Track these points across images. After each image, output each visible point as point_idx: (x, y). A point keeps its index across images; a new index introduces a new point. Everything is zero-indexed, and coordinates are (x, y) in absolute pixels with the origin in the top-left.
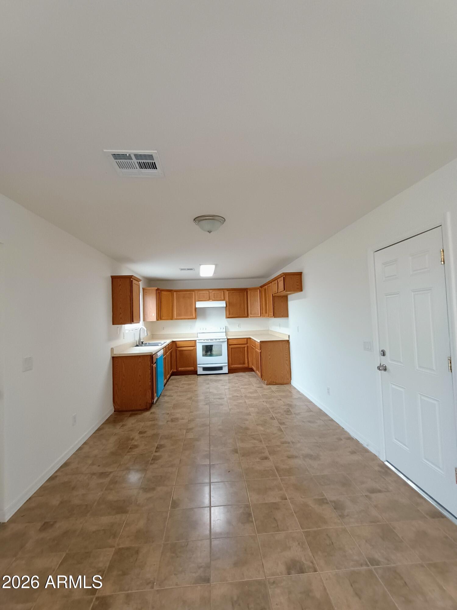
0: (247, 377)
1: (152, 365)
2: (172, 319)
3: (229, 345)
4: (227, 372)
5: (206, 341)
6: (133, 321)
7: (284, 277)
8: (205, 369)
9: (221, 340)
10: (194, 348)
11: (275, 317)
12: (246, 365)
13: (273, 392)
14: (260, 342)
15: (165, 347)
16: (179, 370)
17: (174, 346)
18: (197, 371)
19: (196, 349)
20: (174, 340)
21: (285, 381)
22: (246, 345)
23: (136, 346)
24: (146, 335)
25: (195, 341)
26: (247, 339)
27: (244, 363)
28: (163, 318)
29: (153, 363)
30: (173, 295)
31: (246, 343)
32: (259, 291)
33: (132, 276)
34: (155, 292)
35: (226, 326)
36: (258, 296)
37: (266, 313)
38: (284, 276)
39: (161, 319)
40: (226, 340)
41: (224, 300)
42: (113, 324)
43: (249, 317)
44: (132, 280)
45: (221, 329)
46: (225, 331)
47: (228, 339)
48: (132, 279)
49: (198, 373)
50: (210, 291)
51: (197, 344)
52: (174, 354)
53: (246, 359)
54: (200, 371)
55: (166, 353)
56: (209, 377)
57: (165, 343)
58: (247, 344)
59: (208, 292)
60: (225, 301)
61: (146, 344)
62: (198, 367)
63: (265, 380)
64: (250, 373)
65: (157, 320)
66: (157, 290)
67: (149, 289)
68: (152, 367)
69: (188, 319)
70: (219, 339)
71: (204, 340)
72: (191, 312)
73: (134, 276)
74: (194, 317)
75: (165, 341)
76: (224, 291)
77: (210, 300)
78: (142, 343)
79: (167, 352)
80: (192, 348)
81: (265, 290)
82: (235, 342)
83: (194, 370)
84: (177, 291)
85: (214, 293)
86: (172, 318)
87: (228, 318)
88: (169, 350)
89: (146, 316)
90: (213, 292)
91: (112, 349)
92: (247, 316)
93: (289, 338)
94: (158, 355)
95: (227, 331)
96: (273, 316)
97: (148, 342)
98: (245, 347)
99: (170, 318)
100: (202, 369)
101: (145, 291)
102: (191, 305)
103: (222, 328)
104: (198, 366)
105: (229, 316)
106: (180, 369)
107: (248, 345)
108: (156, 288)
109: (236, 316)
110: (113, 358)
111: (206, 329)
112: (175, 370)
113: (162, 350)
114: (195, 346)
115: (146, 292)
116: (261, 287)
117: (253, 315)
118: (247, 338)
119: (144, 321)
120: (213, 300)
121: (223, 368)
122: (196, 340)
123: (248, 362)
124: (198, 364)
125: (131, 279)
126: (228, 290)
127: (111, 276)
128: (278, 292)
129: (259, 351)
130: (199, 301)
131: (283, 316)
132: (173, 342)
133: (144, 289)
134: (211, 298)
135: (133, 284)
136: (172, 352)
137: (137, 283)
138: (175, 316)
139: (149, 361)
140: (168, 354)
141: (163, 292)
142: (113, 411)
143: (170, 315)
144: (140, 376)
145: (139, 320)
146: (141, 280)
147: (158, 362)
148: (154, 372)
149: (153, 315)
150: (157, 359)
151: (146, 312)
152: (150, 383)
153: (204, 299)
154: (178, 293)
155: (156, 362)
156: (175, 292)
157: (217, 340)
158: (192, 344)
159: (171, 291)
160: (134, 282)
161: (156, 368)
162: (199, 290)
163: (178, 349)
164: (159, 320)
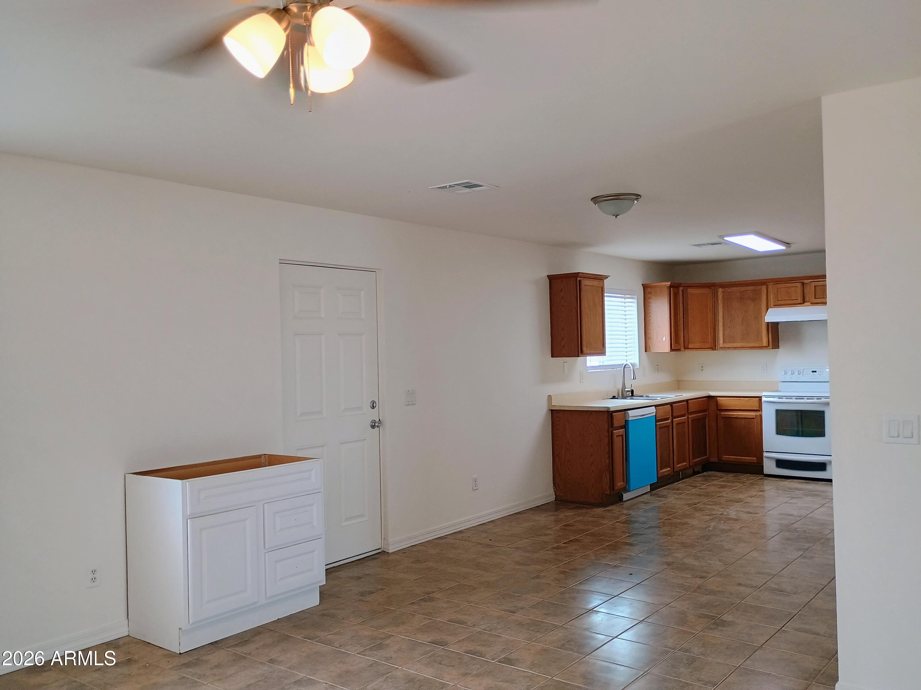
1: (611, 429)
5: (784, 400)
6: (582, 352)
8: (781, 463)
9: (823, 400)
10: (758, 413)
15: (671, 404)
16: (723, 459)
17: (712, 406)
18: (763, 466)
19: (761, 416)
20: (713, 394)
24: (632, 378)
25: (760, 398)
28: (690, 346)
29: (612, 426)
30: (715, 296)
33: (579, 273)
34: (666, 292)
42: (553, 356)
44: (580, 281)
48: (580, 278)
49: (766, 471)
50: (806, 281)
51: (764, 406)
52: (710, 423)
54: (769, 467)
55: (673, 417)
57: (678, 396)
59: (799, 285)
62: (765, 457)
65: (672, 350)
66: (671, 286)
67: (656, 287)
68: (612, 433)
69: (752, 348)
70: (819, 398)
72: (759, 333)
73: (582, 273)
74: (765, 345)
77: (805, 304)
78: (632, 394)
79: (675, 415)
80: (754, 414)
83: (757, 463)
84: (723, 286)
85: (815, 286)
88: (688, 413)
89: (650, 342)
90: (813, 284)
91: (550, 397)
99: (710, 347)
100: (774, 464)
101: (649, 290)
102: (759, 316)
104: (765, 454)
106: (726, 457)
108: (669, 284)
110: (552, 411)
111: (799, 374)
112: (714, 459)
113: (653, 407)
114: (760, 409)
115: (650, 293)
119: (646, 351)
120: (813, 304)
121: (827, 467)
122: (761, 397)
124: (764, 450)
125: (578, 279)
127: (548, 276)
130: (775, 306)
132: (710, 397)
133: (645, 287)
134: (808, 300)
135: (583, 288)
136: (704, 418)
137: (596, 283)
138: (721, 341)
139: (606, 421)
140: (684, 421)
141: (690, 290)
142: (553, 498)
143: (710, 339)
144: (592, 445)
145: (600, 350)
146: (606, 277)
147: (631, 426)
148: (618, 442)
149: (664, 340)
150: (627, 422)
151: (649, 333)
152: (607, 461)
153: (790, 302)
154: (728, 290)
155: (625, 426)
156: (720, 288)
157: (813, 399)
158: (754, 404)
159: (712, 286)
160: (585, 282)
161: (626, 439)
162: (778, 281)
163: (722, 413)
164: (679, 350)
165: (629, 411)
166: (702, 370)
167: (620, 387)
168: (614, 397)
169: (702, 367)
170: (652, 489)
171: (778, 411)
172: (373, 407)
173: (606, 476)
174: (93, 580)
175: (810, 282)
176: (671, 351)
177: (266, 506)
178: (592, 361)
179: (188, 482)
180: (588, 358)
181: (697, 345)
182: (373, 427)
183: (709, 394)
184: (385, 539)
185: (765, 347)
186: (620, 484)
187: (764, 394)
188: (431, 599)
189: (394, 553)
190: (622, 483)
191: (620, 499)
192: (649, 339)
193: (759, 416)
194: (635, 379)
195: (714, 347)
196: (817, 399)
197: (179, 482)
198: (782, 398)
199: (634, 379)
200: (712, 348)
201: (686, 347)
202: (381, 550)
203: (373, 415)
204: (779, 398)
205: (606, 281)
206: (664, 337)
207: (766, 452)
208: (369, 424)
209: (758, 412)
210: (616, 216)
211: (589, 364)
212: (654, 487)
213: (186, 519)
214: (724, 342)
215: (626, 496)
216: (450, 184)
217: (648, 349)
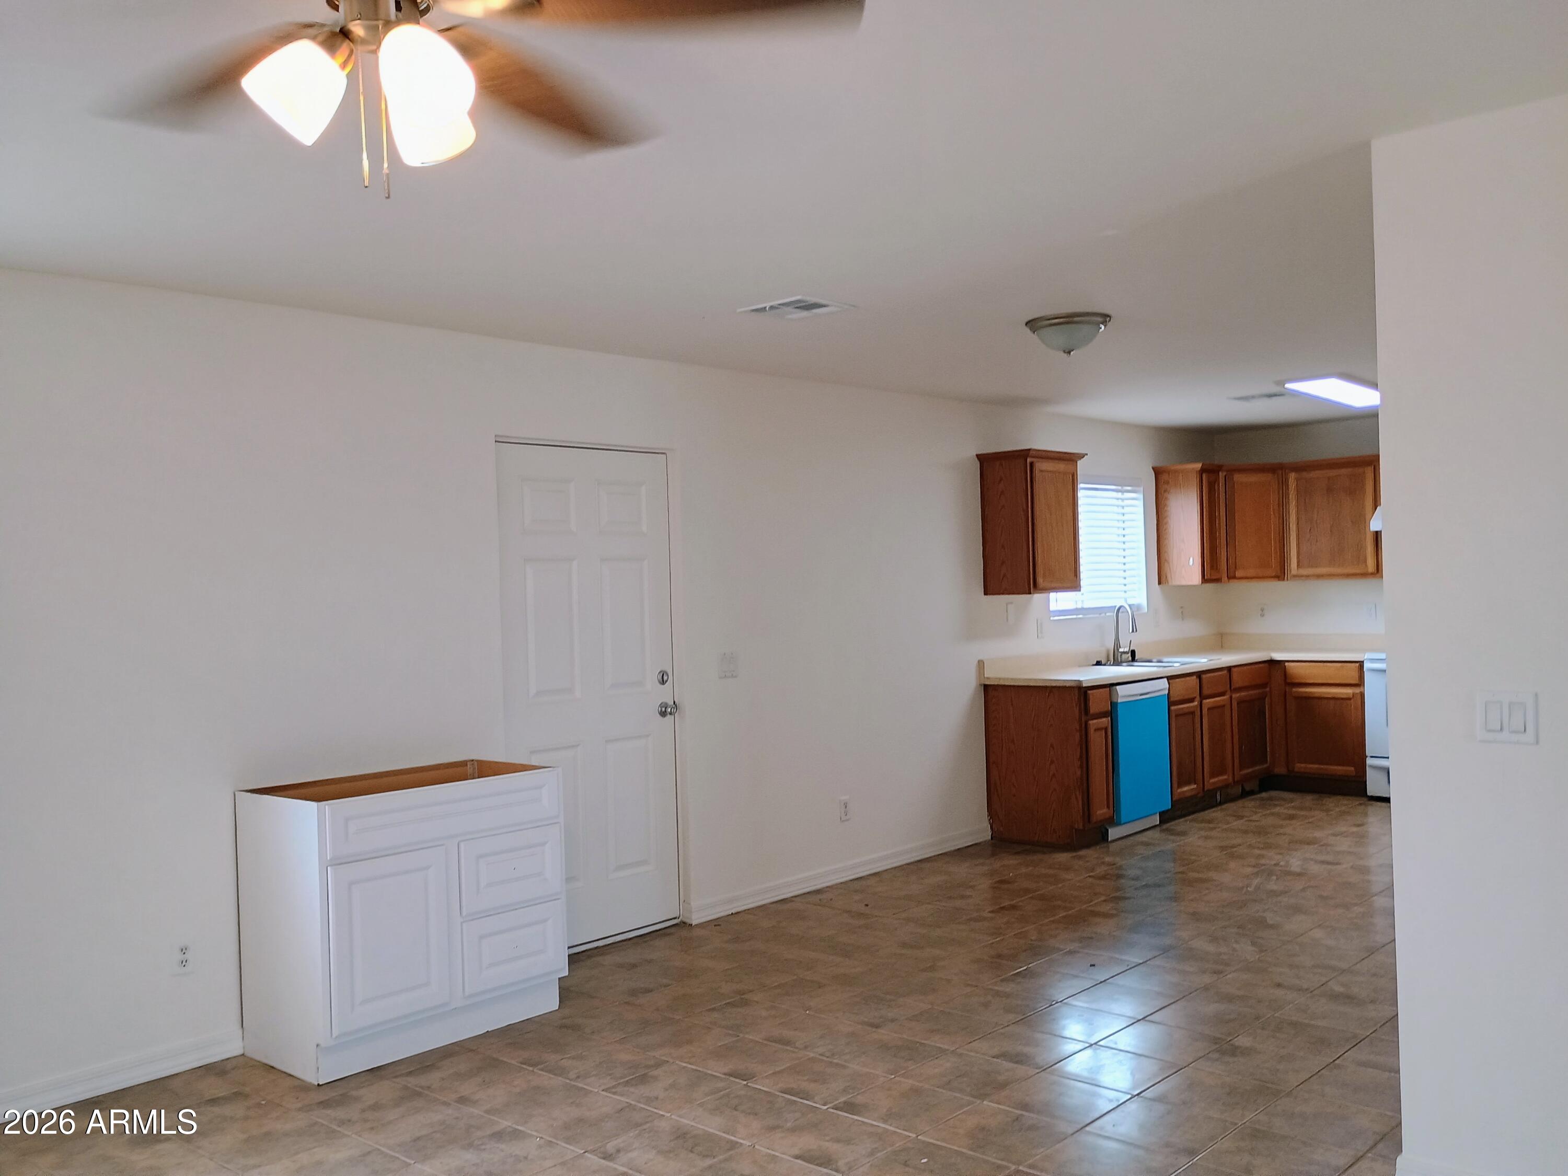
1: (1084, 718)
2: (1281, 577)
6: (1035, 585)
10: (1357, 690)
15: (1198, 675)
16: (1296, 770)
17: (1278, 678)
18: (1365, 782)
19: (1362, 695)
20: (1278, 656)
23: (1094, 665)
24: (1131, 631)
25: (1361, 664)
28: (1238, 574)
29: (1087, 714)
30: (1284, 484)
33: (1029, 450)
34: (1195, 481)
42: (986, 593)
44: (1032, 464)
48: (1032, 458)
49: (1371, 791)
51: (1368, 677)
54: (1377, 784)
55: (1203, 697)
61: (1147, 661)
62: (1371, 766)
65: (1205, 580)
66: (1202, 471)
67: (1176, 471)
68: (1087, 724)
69: (1347, 576)
72: (1360, 548)
73: (1035, 449)
78: (1133, 658)
79: (1208, 692)
80: (1348, 691)
83: (1356, 776)
84: (1300, 468)
88: (1232, 690)
89: (1166, 567)
91: (981, 664)
94: (1121, 693)
99: (1274, 574)
100: (1385, 777)
101: (1165, 477)
102: (1358, 521)
104: (1369, 761)
106: (1300, 767)
108: (1201, 465)
110: (986, 688)
112: (1280, 770)
113: (1165, 680)
114: (1360, 683)
119: (1160, 583)
122: (1363, 662)
124: (1368, 753)
125: (1029, 460)
127: (977, 456)
132: (1272, 663)
133: (1158, 472)
135: (1037, 473)
136: (1262, 698)
137: (1061, 466)
138: (1294, 565)
139: (1076, 705)
140: (1222, 703)
141: (1237, 477)
142: (988, 835)
143: (1274, 562)
144: (1052, 746)
145: (1072, 581)
146: (1082, 456)
147: (1121, 712)
148: (1097, 741)
149: (1191, 563)
150: (1114, 705)
151: (1165, 552)
152: (1079, 773)
154: (1306, 475)
155: (1112, 712)
156: (1292, 471)
158: (1351, 674)
159: (1278, 470)
160: (1041, 466)
161: (1112, 733)
163: (1293, 690)
164: (1218, 580)
165: (1118, 687)
166: (1262, 615)
167: (1111, 645)
168: (1099, 663)
169: (1262, 610)
170: (1162, 821)
172: (663, 682)
173: (1076, 798)
174: (184, 963)
176: (1202, 583)
177: (462, 845)
178: (1060, 600)
179: (328, 805)
180: (1053, 595)
181: (1251, 572)
182: (663, 714)
183: (1271, 657)
184: (684, 901)
185: (1372, 574)
186: (1101, 812)
187: (1368, 656)
188: (745, 1003)
189: (701, 926)
190: (1105, 810)
191: (1104, 837)
192: (1166, 564)
193: (1359, 694)
194: (1136, 631)
195: (1281, 575)
197: (314, 804)
199: (1133, 631)
200: (1279, 577)
201: (1231, 574)
202: (680, 920)
203: (665, 695)
205: (1080, 463)
206: (1191, 559)
207: (1372, 757)
208: (656, 708)
209: (1358, 688)
210: (1069, 353)
211: (1053, 607)
212: (1166, 817)
213: (324, 866)
214: (1299, 566)
215: (1113, 833)
216: (772, 304)
217: (1163, 579)
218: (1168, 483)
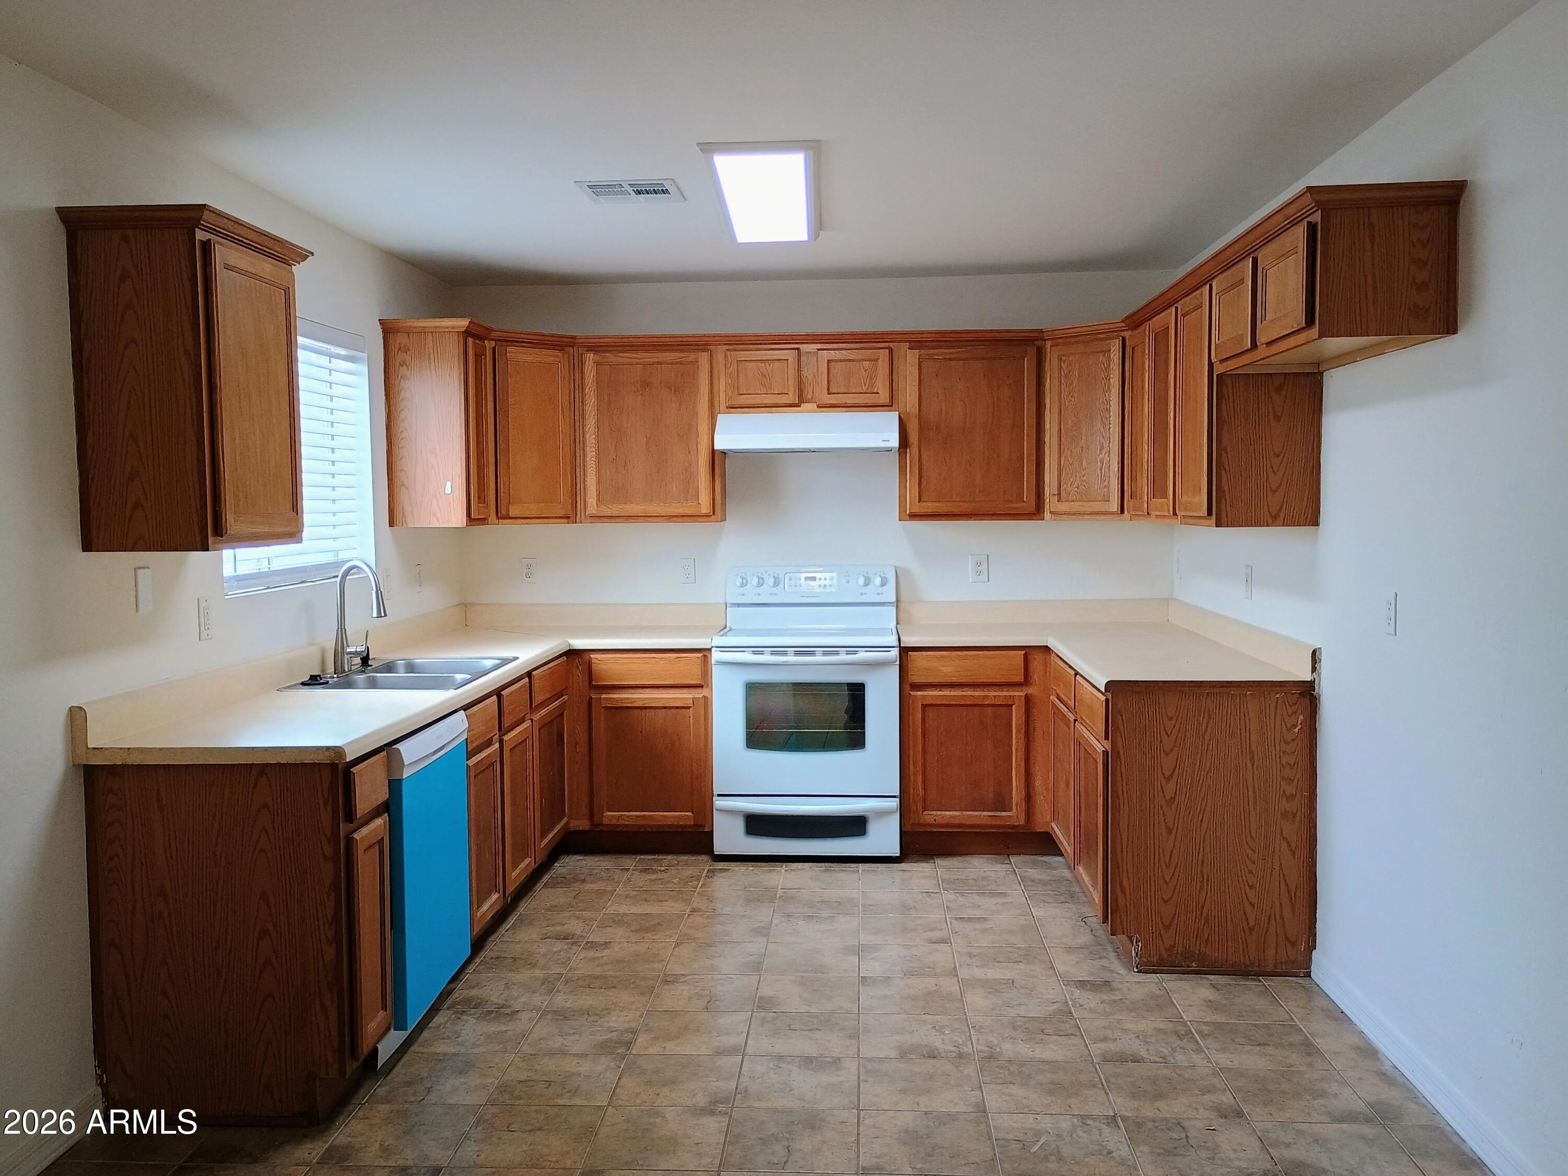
0: (1017, 894)
1: (343, 828)
2: (569, 518)
3: (907, 686)
4: (895, 851)
5: (767, 658)
6: (219, 530)
7: (1312, 228)
8: (758, 824)
9: (862, 655)
10: (698, 694)
11: (1218, 525)
12: (1014, 815)
13: (1183, 1033)
14: (1110, 685)
15: (498, 692)
16: (605, 821)
17: (579, 678)
18: (711, 833)
19: (707, 702)
20: (579, 643)
21: (1271, 952)
22: (1019, 693)
23: (303, 684)
24: (375, 614)
25: (705, 652)
26: (1026, 656)
27: (1001, 803)
28: (514, 511)
29: (350, 816)
30: (576, 371)
31: (1021, 678)
32: (1115, 348)
33: (204, 206)
34: (453, 348)
35: (898, 564)
36: (1108, 378)
37: (1158, 490)
38: (1317, 218)
39: (502, 516)
40: (895, 653)
41: (889, 406)
42: (87, 547)
43: (1047, 515)
44: (206, 246)
45: (867, 582)
46: (894, 599)
47: (905, 651)
48: (207, 230)
49: (720, 847)
50: (804, 348)
51: (718, 676)
52: (573, 728)
53: (1016, 782)
54: (729, 836)
55: (503, 730)
56: (782, 876)
57: (505, 661)
58: (1027, 681)
59: (791, 355)
60: (897, 413)
61: (389, 667)
62: (720, 810)
63: (1130, 938)
64: (1035, 864)
65: (471, 520)
66: (467, 333)
67: (423, 331)
68: (350, 841)
69: (670, 518)
70: (852, 649)
71: (757, 650)
72: (688, 476)
73: (214, 212)
74: (704, 510)
75: (507, 654)
76: (891, 350)
77: (804, 406)
78: (365, 660)
79: (507, 722)
80: (685, 696)
81: (1161, 337)
82: (947, 669)
83: (695, 825)
84: (599, 347)
85: (830, 361)
86: (570, 512)
87: (914, 516)
88: (533, 709)
89: (403, 497)
90: (825, 355)
91: (76, 718)
92: (1037, 512)
93: (1314, 669)
94: (407, 759)
95: (904, 597)
96: (1210, 513)
97: (399, 656)
98: (1012, 705)
99: (562, 513)
100: (740, 824)
101: (401, 339)
102: (687, 434)
103: (878, 581)
104: (719, 803)
105: (916, 510)
106: (611, 816)
107: (1030, 691)
108: (463, 323)
109: (966, 507)
110: (89, 771)
111: (777, 583)
112: (582, 824)
113: (462, 713)
115: (404, 349)
116: (1136, 321)
117: (1076, 507)
118: (1028, 651)
119: (391, 524)
120: (823, 407)
121: (872, 827)
122: (709, 650)
123: (1029, 798)
124: (715, 793)
125: (200, 235)
126: (917, 341)
127: (60, 211)
128: (1254, 345)
129: (1100, 748)
130: (732, 408)
131: (1274, 518)
132: (572, 654)
133: (388, 330)
134: (810, 396)
135: (216, 271)
136: (559, 716)
137: (265, 267)
138: (592, 499)
139: (325, 803)
140: (524, 736)
141: (513, 352)
143: (563, 493)
144: (263, 897)
145: (283, 527)
146: (303, 255)
147: (408, 799)
148: (364, 872)
149: (448, 491)
150: (396, 785)
151: (402, 470)
153: (769, 400)
154: (610, 357)
155: (391, 802)
156: (589, 351)
157: (837, 653)
158: (688, 670)
159: (570, 347)
161: (392, 852)
162: (737, 342)
163: (604, 696)
164: (483, 521)
165: (400, 746)
166: (528, 576)
167: (328, 640)
168: (314, 681)
169: (529, 567)
171: (752, 688)
175: (819, 350)
176: (465, 524)
181: (532, 510)
183: (569, 644)
185: (707, 515)
186: (371, 1025)
187: (718, 641)
190: (382, 1014)
191: (369, 1069)
192: (403, 489)
193: (702, 701)
194: (385, 615)
195: (571, 514)
196: (848, 653)
198: (762, 653)
199: (379, 616)
200: (568, 518)
201: (503, 512)
204: (755, 653)
205: (297, 271)
206: (449, 484)
207: (719, 795)
209: (699, 690)
211: (228, 571)
214: (599, 501)
215: (388, 1048)
217: (398, 517)
218: (406, 350)
